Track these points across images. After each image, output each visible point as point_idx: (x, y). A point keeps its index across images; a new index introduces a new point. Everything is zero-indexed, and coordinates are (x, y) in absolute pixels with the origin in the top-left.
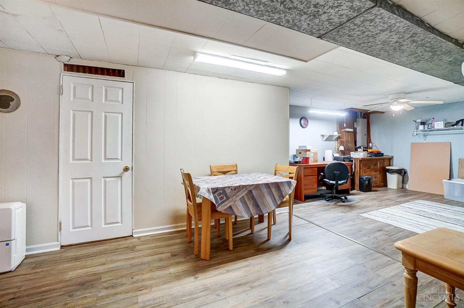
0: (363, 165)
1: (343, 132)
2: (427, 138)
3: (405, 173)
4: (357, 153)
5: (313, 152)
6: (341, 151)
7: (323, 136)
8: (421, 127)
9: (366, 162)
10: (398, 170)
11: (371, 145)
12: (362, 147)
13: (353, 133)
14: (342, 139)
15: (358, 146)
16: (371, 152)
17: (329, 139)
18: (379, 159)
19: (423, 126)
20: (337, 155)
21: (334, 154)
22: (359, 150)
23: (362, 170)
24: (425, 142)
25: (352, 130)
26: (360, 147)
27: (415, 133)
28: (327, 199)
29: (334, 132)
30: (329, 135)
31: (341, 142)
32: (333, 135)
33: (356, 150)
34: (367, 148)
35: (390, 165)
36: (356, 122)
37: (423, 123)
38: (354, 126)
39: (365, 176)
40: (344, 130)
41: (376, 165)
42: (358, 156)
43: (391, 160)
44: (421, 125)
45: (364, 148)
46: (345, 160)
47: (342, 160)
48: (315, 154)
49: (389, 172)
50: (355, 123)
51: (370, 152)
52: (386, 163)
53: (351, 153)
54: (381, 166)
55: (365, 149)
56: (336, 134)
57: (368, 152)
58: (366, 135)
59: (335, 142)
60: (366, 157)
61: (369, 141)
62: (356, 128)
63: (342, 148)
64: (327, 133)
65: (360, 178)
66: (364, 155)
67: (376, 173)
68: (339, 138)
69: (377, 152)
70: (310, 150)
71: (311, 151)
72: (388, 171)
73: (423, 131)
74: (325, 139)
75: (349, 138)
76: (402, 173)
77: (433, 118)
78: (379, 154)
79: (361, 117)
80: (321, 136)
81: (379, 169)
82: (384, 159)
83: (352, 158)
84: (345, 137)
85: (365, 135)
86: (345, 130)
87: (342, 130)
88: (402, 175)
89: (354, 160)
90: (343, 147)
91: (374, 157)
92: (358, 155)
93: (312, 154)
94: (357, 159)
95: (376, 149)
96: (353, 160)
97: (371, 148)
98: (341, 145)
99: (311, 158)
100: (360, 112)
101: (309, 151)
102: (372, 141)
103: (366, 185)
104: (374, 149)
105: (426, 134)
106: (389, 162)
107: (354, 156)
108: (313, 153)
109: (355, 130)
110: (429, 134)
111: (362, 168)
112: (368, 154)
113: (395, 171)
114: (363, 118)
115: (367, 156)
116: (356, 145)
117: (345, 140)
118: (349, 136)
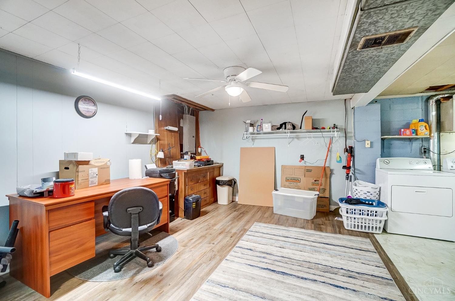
0: (189, 180)
1: (163, 130)
2: (255, 142)
3: (235, 183)
4: (182, 162)
5: (96, 164)
6: (161, 159)
7: (129, 135)
8: (251, 129)
9: (193, 174)
10: (229, 181)
11: (199, 149)
12: (189, 153)
13: (177, 133)
14: (162, 142)
15: (184, 152)
16: (200, 160)
17: (141, 139)
18: (209, 169)
19: (252, 127)
20: (152, 166)
21: (147, 166)
22: (186, 157)
23: (188, 187)
24: (253, 146)
25: (176, 129)
26: (187, 153)
27: (246, 136)
28: (117, 268)
29: (149, 130)
30: (140, 134)
31: (161, 145)
32: (147, 135)
33: (182, 157)
34: (195, 154)
35: (219, 175)
36: (183, 119)
37: (252, 125)
38: (179, 124)
39: (191, 195)
40: (165, 128)
41: (205, 177)
42: (182, 167)
43: (221, 168)
44: (250, 126)
45: (191, 154)
46: (162, 175)
47: (158, 175)
48: (104, 169)
49: (219, 185)
50: (181, 120)
51: (198, 159)
52: (216, 173)
53: (174, 162)
54: (211, 176)
55: (193, 155)
56: (152, 133)
57: (196, 159)
58: (195, 137)
59: (151, 145)
60: (193, 167)
61: (197, 144)
62: (183, 127)
63: (161, 155)
64: (137, 132)
65: (186, 200)
66: (190, 165)
67: (205, 187)
68: (157, 139)
69: (207, 159)
70: (89, 161)
71: (91, 163)
72: (218, 182)
73: (252, 134)
74: (132, 140)
75: (173, 140)
76: (232, 183)
77: (262, 120)
78: (209, 162)
79: (189, 112)
80: (125, 135)
81: (209, 181)
82: (213, 168)
83: (174, 170)
84: (166, 139)
85: (193, 137)
86: (167, 128)
87: (163, 128)
88: (232, 187)
89: (177, 173)
90: (163, 153)
91: (203, 167)
92: (183, 164)
93: (96, 170)
94: (182, 171)
95: (206, 155)
96: (175, 174)
97: (200, 154)
98: (160, 151)
99: (92, 178)
100: (187, 106)
101: (87, 163)
102: (201, 146)
103: (193, 209)
104: (204, 156)
105: (254, 138)
106: (218, 171)
107: (177, 167)
108: (95, 167)
109: (181, 129)
110: (257, 137)
111: (188, 184)
112: (195, 162)
113: (226, 183)
114: (191, 115)
115: (195, 166)
116: (182, 150)
117: (166, 142)
118: (173, 138)
